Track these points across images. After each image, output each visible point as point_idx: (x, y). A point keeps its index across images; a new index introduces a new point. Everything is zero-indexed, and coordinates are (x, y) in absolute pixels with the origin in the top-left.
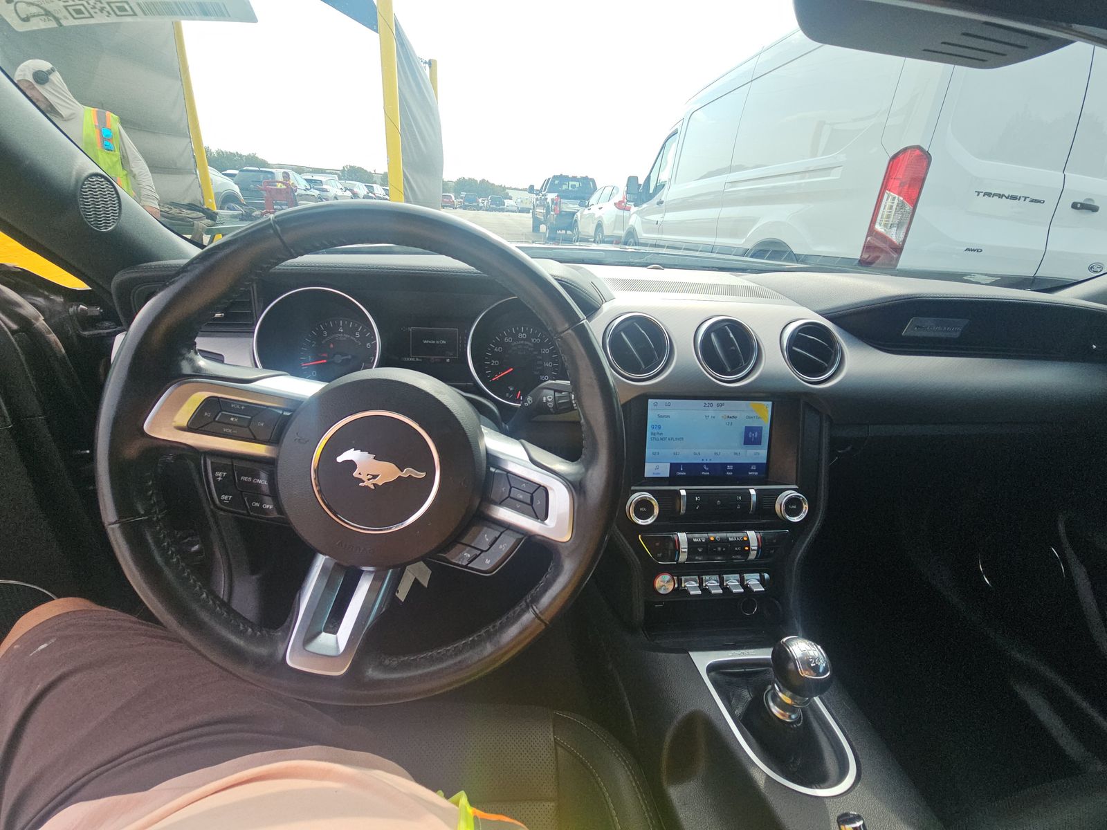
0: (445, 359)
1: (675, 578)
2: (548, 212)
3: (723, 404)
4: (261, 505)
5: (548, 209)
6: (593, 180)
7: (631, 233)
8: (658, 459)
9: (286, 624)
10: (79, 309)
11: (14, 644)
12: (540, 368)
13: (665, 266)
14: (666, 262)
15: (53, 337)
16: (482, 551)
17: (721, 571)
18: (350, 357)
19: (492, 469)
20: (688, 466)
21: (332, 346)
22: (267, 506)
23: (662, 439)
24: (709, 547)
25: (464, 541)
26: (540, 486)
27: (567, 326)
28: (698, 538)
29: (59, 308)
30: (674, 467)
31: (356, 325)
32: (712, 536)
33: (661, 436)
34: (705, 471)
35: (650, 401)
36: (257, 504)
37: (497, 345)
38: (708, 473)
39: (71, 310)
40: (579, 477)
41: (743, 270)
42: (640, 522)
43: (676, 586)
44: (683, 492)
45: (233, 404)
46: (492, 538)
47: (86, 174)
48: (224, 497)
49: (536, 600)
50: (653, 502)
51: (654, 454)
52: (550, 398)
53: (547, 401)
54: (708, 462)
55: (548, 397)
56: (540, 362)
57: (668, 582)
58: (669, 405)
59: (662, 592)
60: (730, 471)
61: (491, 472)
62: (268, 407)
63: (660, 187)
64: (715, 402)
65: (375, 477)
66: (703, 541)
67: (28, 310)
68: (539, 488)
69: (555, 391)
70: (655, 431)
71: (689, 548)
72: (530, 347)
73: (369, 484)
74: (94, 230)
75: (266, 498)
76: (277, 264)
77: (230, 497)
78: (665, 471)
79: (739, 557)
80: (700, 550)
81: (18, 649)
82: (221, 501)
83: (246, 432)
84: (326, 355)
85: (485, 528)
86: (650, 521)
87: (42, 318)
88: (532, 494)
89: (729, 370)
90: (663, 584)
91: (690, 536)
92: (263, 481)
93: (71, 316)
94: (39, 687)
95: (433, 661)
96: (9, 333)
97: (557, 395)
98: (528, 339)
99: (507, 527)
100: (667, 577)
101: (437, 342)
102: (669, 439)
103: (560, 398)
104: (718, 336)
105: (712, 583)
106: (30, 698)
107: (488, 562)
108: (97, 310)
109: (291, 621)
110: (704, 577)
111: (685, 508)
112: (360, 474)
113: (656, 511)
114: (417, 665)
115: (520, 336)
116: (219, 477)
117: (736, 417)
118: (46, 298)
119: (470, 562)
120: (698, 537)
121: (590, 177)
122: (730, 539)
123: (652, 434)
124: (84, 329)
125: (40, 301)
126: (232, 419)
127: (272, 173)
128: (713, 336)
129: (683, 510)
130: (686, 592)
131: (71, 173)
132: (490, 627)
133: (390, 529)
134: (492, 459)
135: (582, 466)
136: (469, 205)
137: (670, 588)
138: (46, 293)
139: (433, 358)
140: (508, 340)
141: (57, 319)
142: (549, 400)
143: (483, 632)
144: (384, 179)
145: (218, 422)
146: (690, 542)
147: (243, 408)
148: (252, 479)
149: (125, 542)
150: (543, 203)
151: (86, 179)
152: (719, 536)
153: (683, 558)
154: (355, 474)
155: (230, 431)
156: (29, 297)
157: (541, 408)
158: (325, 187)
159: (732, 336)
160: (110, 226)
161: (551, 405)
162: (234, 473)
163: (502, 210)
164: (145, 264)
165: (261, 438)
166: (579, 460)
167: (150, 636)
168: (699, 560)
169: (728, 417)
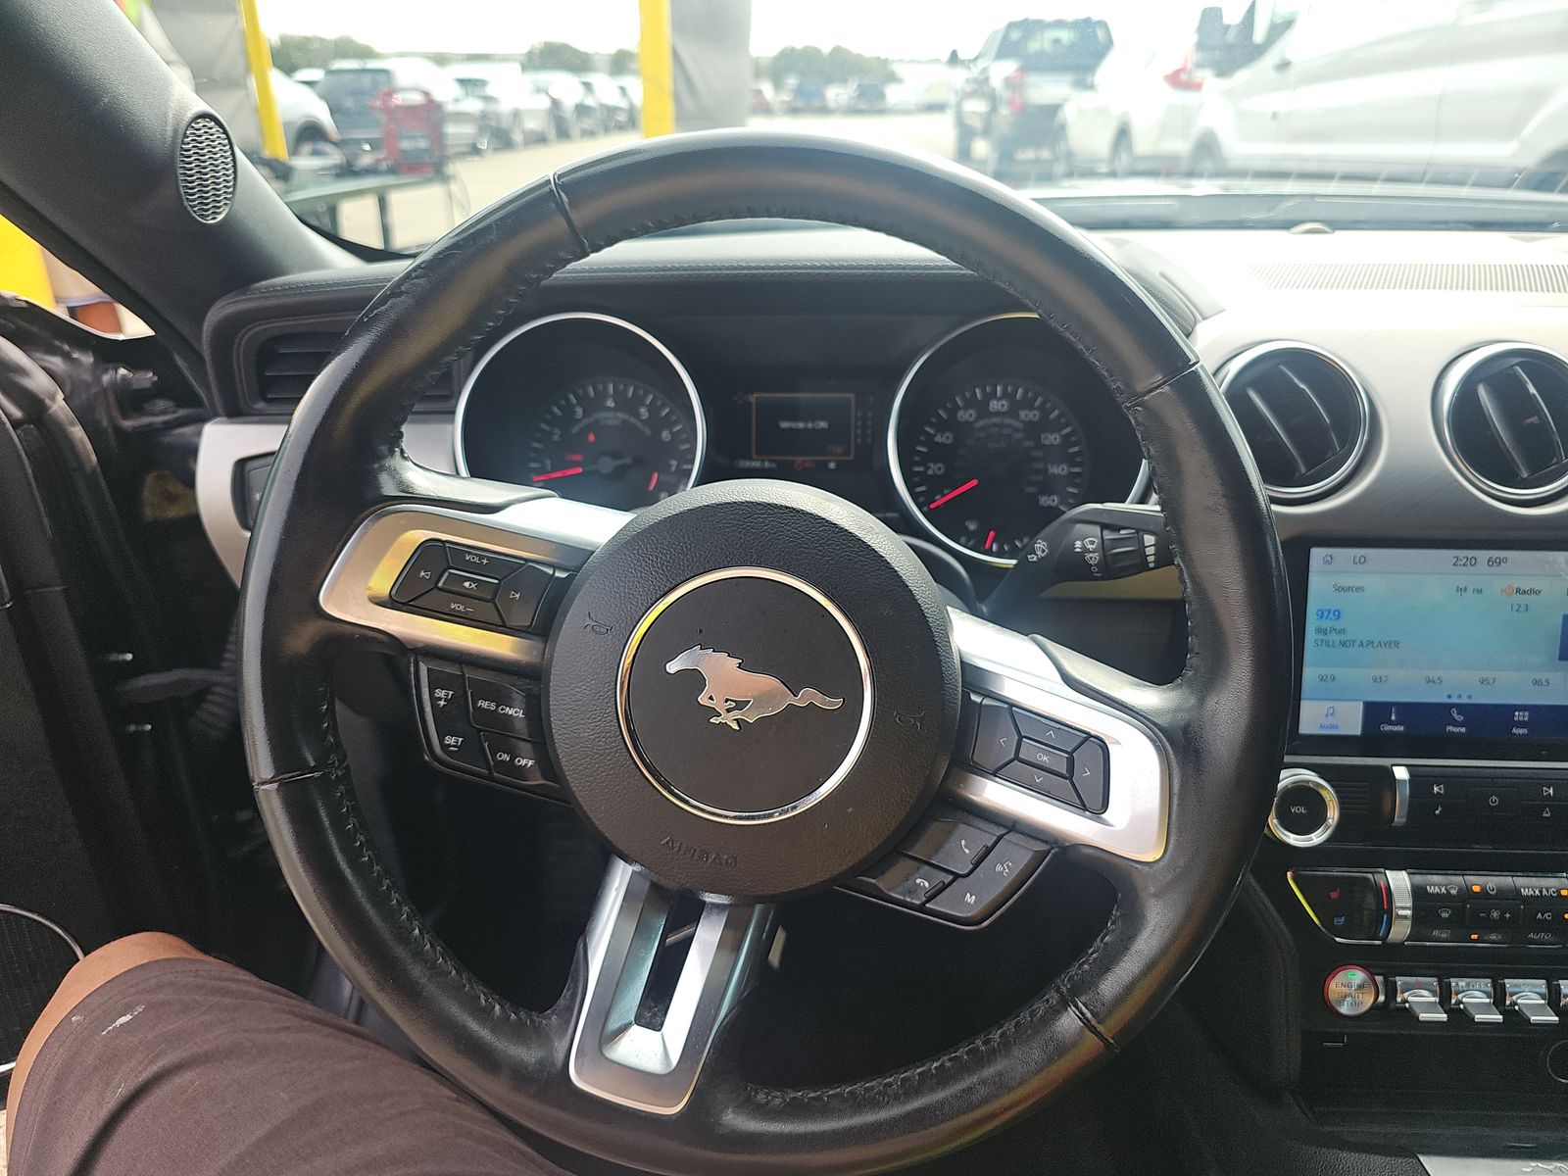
0: (826, 463)
1: (1379, 979)
2: (994, 109)
3: (1505, 560)
4: (512, 759)
5: (993, 99)
6: (1103, 24)
7: (1207, 146)
8: (1333, 692)
9: (562, 1001)
10: (119, 376)
11: (72, 1013)
12: (1040, 478)
13: (1335, 225)
14: (1337, 214)
15: (78, 432)
16: (957, 876)
17: (1497, 968)
18: (628, 460)
19: (975, 698)
20: (1408, 711)
21: (592, 437)
22: (523, 762)
23: (1344, 644)
24: (1469, 911)
25: (916, 851)
26: (1090, 735)
27: (1159, 377)
28: (1440, 885)
29: (87, 377)
30: (1374, 712)
31: (641, 392)
32: (1477, 882)
33: (1343, 638)
34: (1456, 724)
35: (1317, 554)
36: (506, 757)
37: (941, 426)
38: (1463, 730)
39: (106, 378)
40: (1182, 718)
41: (1540, 226)
42: (1293, 839)
43: (1382, 998)
44: (1401, 773)
45: (469, 553)
46: (979, 848)
47: (190, 115)
48: (450, 740)
49: (1085, 985)
50: (1324, 793)
51: (1322, 679)
52: (1092, 543)
53: (1086, 550)
54: (1465, 700)
55: (1087, 541)
56: (1040, 466)
57: (1361, 987)
58: (1363, 561)
59: (1344, 1010)
60: (1521, 724)
61: (975, 703)
62: (527, 560)
63: (1280, 28)
64: (1483, 555)
65: (740, 705)
66: (1454, 892)
67: (38, 381)
68: (1086, 740)
69: (1104, 526)
70: (1326, 624)
71: (1415, 909)
72: (1016, 430)
73: (730, 720)
74: (197, 220)
75: (522, 744)
76: (554, 270)
77: (461, 739)
78: (1350, 721)
79: (1548, 937)
80: (1445, 915)
81: (79, 1023)
82: (445, 747)
83: (488, 612)
84: (578, 457)
85: (962, 827)
86: (1317, 838)
87: (60, 396)
88: (1071, 754)
89: (1525, 475)
90: (1346, 990)
91: (1419, 879)
92: (516, 712)
93: (104, 391)
94: (121, 1092)
95: (857, 1104)
96: (8, 425)
97: (1108, 535)
98: (1013, 412)
99: (1011, 825)
100: (1357, 976)
101: (810, 425)
102: (1362, 644)
103: (1117, 542)
104: (1496, 391)
105: (1474, 995)
106: (104, 1113)
107: (970, 899)
108: (147, 378)
109: (574, 995)
110: (1453, 982)
111: (1405, 812)
112: (711, 698)
113: (1333, 815)
114: (824, 1111)
115: (994, 405)
116: (440, 699)
117: (1538, 592)
118: (67, 356)
119: (929, 900)
120: (1438, 883)
121: (1096, 18)
122: (1525, 892)
123: (1319, 630)
124: (125, 417)
125: (56, 362)
126: (467, 584)
127: (386, 72)
128: (1482, 392)
129: (1400, 817)
130: (1407, 1014)
131: (165, 114)
132: (979, 1042)
133: (770, 816)
134: (974, 677)
135: (1187, 691)
136: (808, 103)
137: (1368, 1001)
138: (66, 347)
139: (799, 459)
140: (967, 417)
141: (84, 397)
142: (1090, 546)
143: (961, 1052)
144: (620, 63)
145: (440, 589)
146: (1418, 893)
147: (485, 561)
148: (497, 706)
149: (287, 819)
150: (980, 87)
151: (189, 125)
152: (1493, 882)
153: (1400, 931)
154: (703, 699)
155: (462, 608)
156: (39, 355)
157: (1071, 567)
158: (489, 91)
159: (1532, 390)
160: (220, 213)
161: (1093, 558)
162: (466, 693)
163: (882, 112)
164: (264, 283)
165: (513, 624)
166: (1179, 681)
167: (297, 1015)
168: (1442, 939)
169: (1518, 591)
